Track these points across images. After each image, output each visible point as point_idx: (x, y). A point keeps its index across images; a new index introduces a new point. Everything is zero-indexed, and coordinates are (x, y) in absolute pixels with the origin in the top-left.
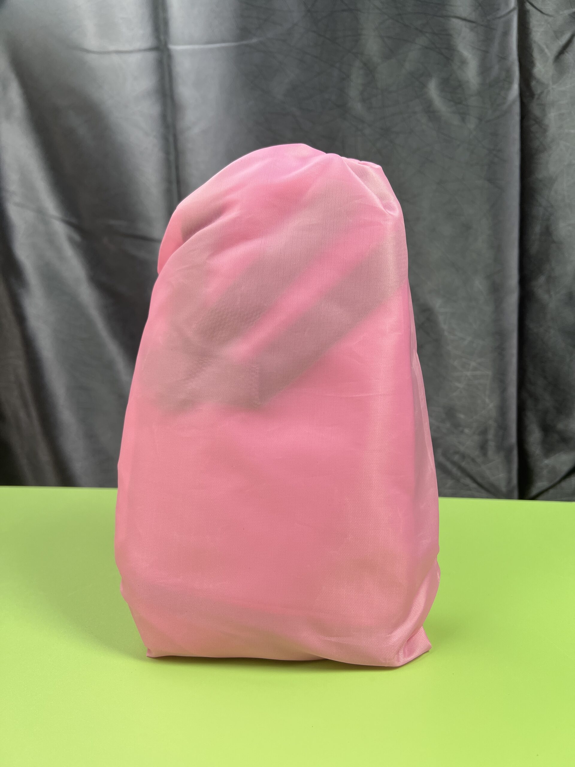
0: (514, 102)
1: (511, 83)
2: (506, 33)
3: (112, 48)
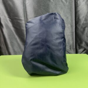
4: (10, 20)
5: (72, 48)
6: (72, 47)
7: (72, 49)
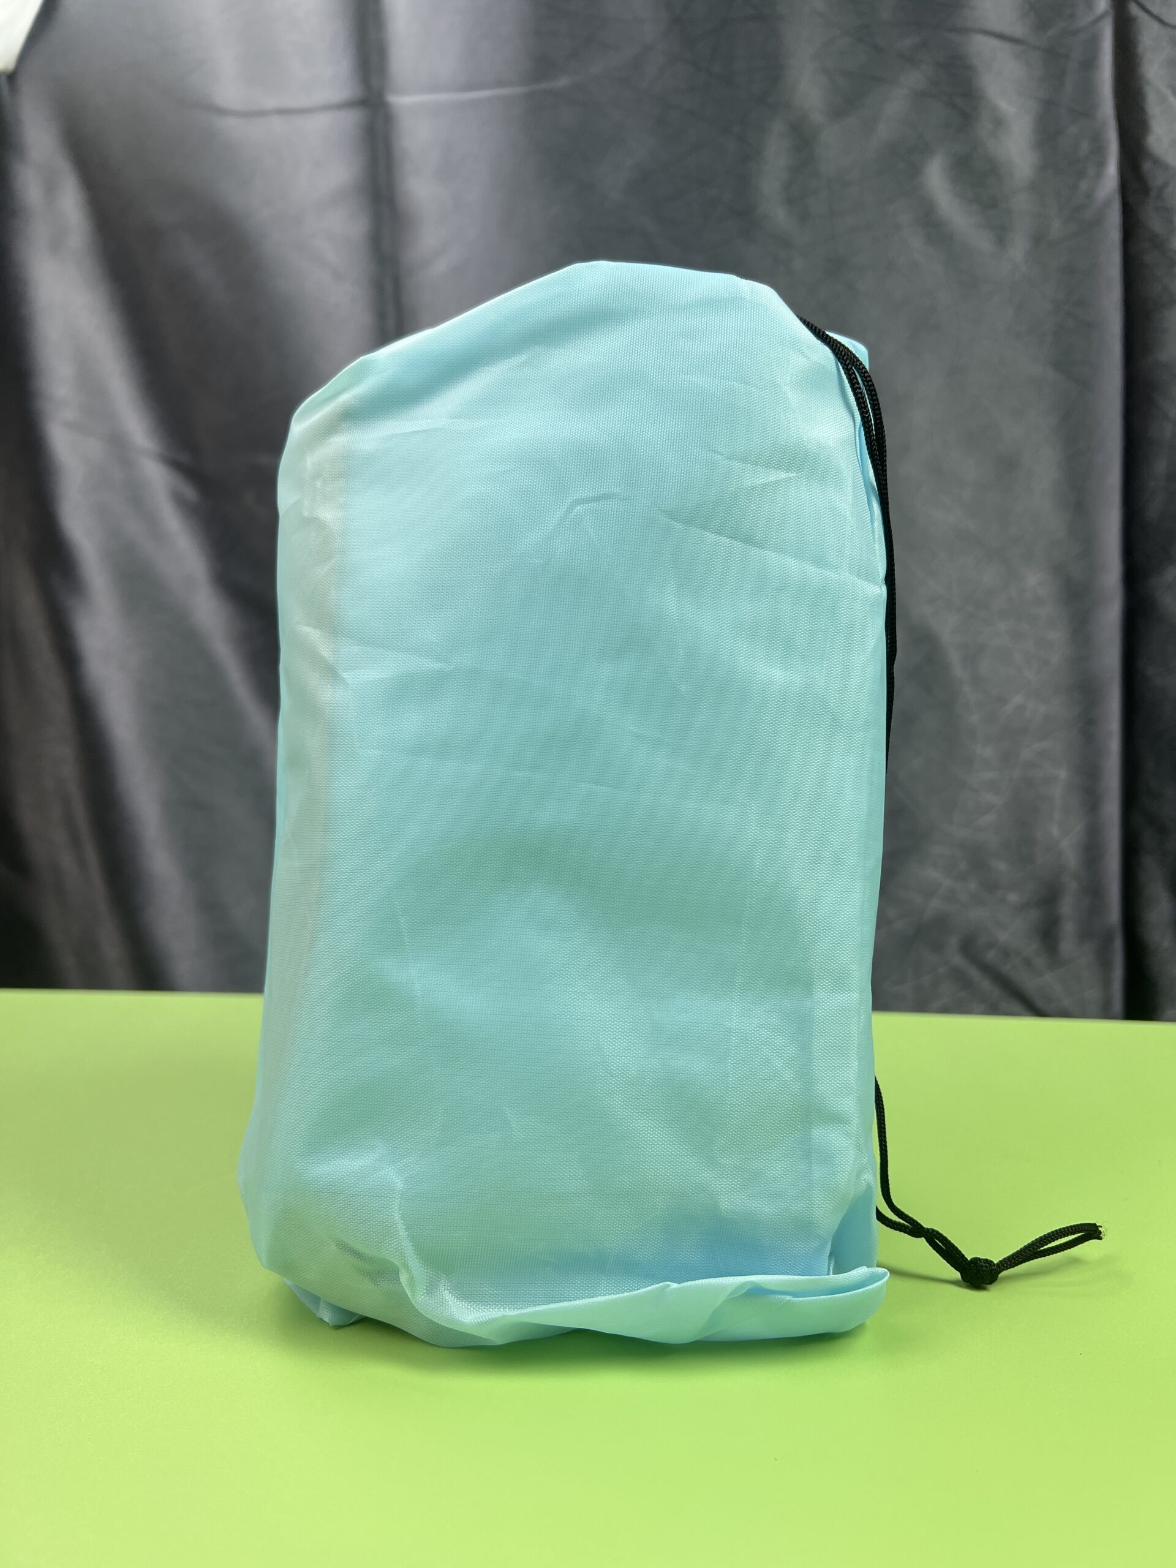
0: (1107, 203)
1: (1102, 164)
2: (1089, 64)
3: (270, 103)
4: (190, 493)
5: (1069, 929)
6: (1068, 907)
7: (1068, 945)
